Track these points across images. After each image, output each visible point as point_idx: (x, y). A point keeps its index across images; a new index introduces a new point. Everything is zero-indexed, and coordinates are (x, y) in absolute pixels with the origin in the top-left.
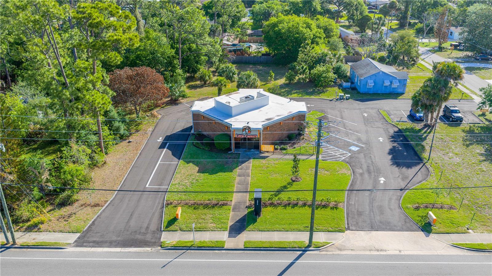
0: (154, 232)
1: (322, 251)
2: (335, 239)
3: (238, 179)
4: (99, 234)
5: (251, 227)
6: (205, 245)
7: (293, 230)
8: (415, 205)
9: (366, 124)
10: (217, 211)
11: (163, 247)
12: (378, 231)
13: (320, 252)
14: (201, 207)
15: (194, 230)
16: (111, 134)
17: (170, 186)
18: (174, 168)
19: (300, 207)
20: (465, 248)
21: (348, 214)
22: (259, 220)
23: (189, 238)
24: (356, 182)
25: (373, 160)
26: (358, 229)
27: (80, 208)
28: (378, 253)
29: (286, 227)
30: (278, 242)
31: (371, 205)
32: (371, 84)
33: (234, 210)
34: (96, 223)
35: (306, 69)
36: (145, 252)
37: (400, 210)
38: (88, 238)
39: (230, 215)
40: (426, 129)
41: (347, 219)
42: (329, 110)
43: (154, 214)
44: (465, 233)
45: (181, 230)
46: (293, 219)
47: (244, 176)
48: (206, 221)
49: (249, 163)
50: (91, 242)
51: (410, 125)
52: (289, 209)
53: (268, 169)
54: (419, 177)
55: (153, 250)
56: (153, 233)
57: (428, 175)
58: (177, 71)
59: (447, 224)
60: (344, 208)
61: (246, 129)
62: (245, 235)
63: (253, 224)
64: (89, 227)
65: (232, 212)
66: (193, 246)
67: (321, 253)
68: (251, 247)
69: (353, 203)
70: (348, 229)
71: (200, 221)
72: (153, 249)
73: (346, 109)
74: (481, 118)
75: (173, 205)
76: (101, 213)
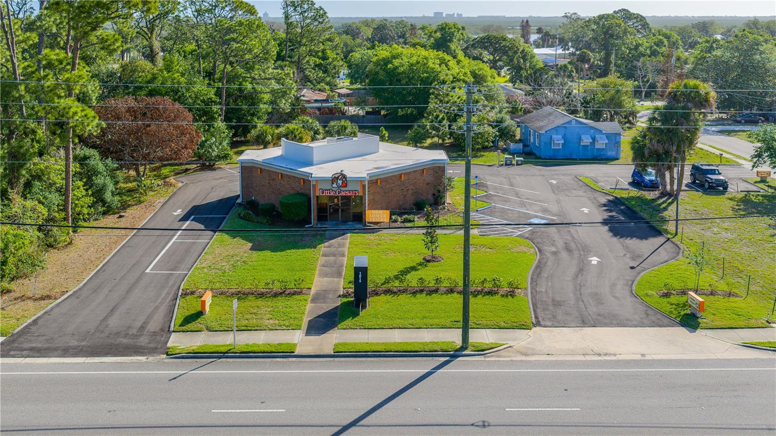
0: (154, 334)
1: (489, 357)
2: (514, 340)
3: (322, 260)
4: (44, 338)
5: (349, 322)
6: (256, 349)
7: (430, 327)
8: (662, 292)
9: (556, 192)
10: (281, 303)
11: (172, 355)
12: (595, 327)
13: (485, 358)
14: (251, 297)
15: (235, 329)
16: (87, 195)
17: (191, 270)
18: (200, 248)
19: (442, 294)
20: (769, 348)
21: (535, 305)
22: (362, 313)
23: (225, 340)
24: (546, 263)
25: (575, 236)
26: (556, 324)
27: (11, 303)
28: (600, 358)
29: (417, 322)
30: (400, 343)
31: (579, 293)
32: (558, 141)
33: (314, 300)
34: (40, 322)
35: (443, 119)
36: (134, 363)
37: (635, 299)
38: (21, 343)
39: (307, 307)
40: (664, 199)
41: (534, 311)
42: (487, 177)
43: (157, 308)
44: (764, 328)
45: (209, 329)
46: (430, 311)
47: (334, 255)
48: (260, 317)
49: (343, 239)
50: (25, 350)
51: (635, 192)
52: (422, 298)
53: (380, 246)
54: (663, 254)
55: (149, 360)
56: (152, 336)
57: (679, 253)
58: (216, 124)
59: (728, 316)
60: (527, 295)
61: (337, 178)
62: (335, 335)
63: (352, 319)
64: (26, 327)
65: (311, 303)
66: (231, 351)
67: (487, 359)
68: (348, 350)
69: (544, 290)
70: (538, 324)
71: (249, 316)
72: (151, 359)
73: (517, 175)
74: (761, 185)
75: (195, 296)
76: (52, 309)
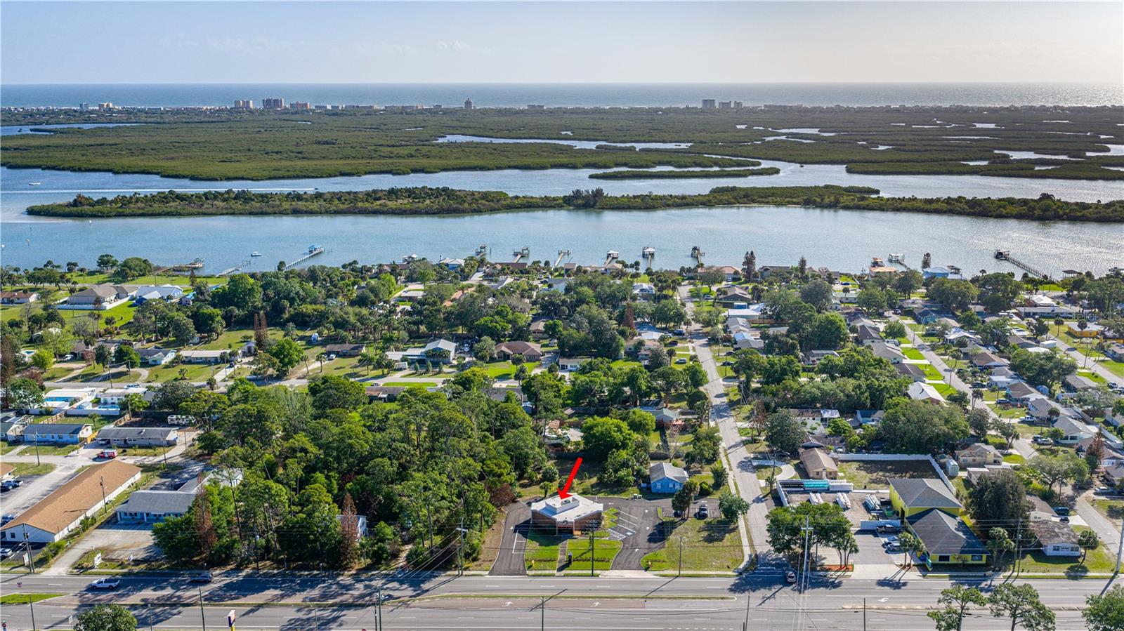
3: (560, 548)
6: (545, 574)
7: (585, 569)
9: (644, 517)
10: (550, 563)
14: (543, 561)
15: (541, 569)
18: (524, 543)
22: (571, 566)
23: (539, 572)
25: (638, 539)
27: (484, 561)
29: (582, 568)
30: (578, 573)
32: (659, 486)
33: (559, 561)
38: (494, 572)
39: (557, 564)
43: (519, 563)
45: (535, 569)
46: (585, 565)
47: (564, 547)
48: (546, 566)
49: (566, 541)
52: (583, 561)
53: (576, 543)
56: (521, 571)
61: (564, 521)
62: (564, 571)
63: (568, 567)
64: (493, 567)
67: (596, 577)
68: (567, 575)
69: (618, 560)
71: (543, 566)
73: (636, 505)
75: (529, 561)
76: (495, 563)
